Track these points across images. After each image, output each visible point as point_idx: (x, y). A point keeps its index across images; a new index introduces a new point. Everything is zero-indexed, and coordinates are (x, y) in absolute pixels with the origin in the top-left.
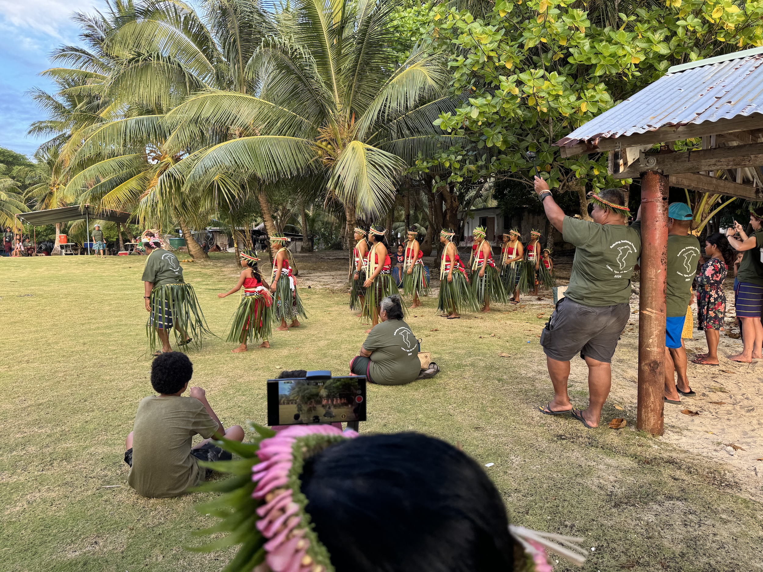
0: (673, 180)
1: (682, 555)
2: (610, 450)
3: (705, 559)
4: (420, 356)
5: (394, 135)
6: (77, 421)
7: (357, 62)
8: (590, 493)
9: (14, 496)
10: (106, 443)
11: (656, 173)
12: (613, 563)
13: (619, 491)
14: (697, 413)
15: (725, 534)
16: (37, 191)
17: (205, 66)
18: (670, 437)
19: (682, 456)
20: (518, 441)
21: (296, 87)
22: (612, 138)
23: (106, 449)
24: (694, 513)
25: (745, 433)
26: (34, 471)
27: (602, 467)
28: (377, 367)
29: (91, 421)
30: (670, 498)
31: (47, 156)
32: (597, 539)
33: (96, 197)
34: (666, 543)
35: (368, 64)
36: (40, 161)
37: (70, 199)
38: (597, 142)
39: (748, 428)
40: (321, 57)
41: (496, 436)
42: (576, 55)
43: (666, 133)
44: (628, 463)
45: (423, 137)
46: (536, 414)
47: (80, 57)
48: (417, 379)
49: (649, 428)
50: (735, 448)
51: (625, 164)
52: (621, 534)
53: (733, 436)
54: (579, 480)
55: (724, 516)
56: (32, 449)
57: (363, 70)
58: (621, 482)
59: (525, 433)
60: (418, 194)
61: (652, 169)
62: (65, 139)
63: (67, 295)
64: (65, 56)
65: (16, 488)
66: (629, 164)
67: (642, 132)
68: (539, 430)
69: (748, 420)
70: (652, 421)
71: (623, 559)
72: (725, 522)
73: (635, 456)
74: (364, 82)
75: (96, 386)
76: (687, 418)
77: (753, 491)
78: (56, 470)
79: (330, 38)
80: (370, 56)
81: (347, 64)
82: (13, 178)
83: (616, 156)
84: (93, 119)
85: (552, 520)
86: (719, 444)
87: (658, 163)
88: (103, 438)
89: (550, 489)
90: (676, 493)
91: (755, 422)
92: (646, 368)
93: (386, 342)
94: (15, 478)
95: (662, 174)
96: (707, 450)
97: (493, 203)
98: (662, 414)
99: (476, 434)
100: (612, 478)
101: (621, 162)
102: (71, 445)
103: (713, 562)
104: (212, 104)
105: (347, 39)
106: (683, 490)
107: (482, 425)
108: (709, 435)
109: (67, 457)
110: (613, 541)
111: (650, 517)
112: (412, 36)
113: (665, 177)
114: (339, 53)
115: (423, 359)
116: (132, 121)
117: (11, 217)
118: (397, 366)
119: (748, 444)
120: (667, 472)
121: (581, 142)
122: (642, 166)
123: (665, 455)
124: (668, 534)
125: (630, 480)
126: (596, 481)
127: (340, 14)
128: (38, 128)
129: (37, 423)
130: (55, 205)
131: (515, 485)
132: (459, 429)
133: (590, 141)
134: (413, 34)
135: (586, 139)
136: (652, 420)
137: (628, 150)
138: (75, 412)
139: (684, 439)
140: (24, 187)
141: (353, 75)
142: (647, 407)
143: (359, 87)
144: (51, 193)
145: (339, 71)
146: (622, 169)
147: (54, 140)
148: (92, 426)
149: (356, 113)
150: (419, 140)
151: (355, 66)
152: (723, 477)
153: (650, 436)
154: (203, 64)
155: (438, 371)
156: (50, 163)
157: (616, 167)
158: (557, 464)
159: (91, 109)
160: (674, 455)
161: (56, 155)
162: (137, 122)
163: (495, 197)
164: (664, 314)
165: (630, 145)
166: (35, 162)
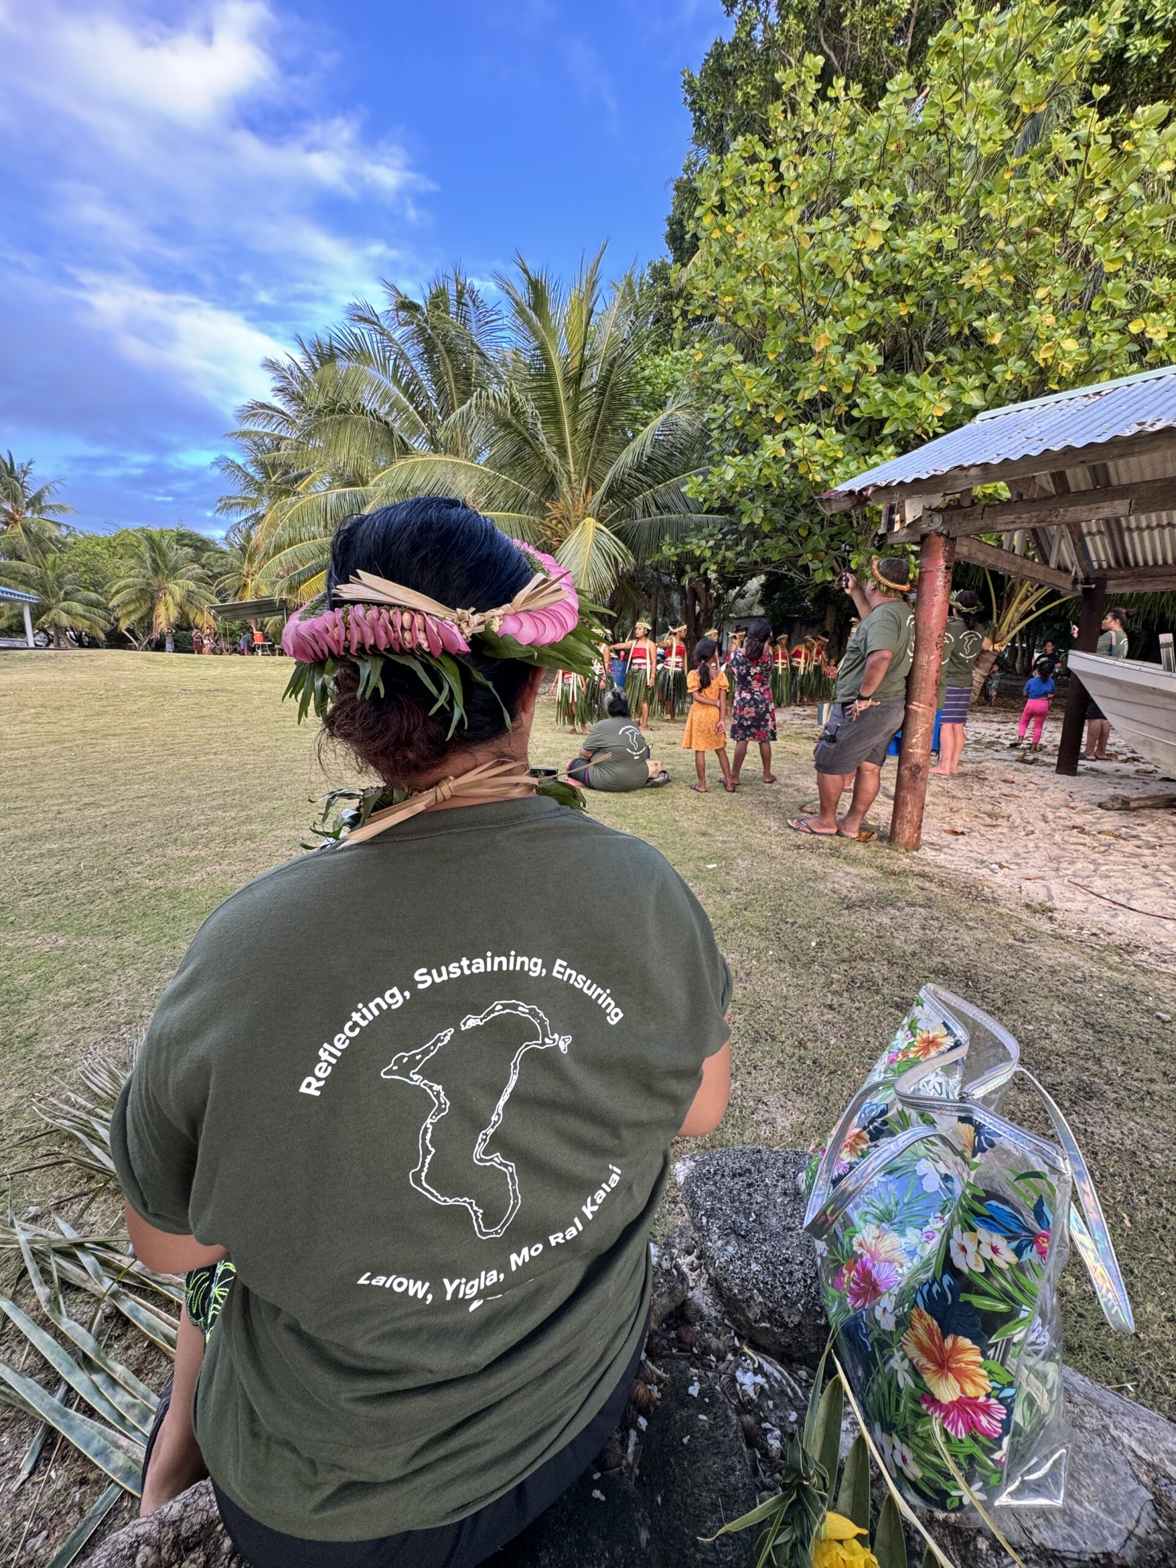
0: (963, 549)
1: (914, 954)
2: (854, 860)
3: (939, 959)
4: (649, 763)
5: (639, 514)
6: (264, 808)
7: (597, 419)
8: (820, 894)
9: (194, 868)
10: (293, 827)
11: (940, 534)
12: (834, 957)
13: (854, 896)
14: (962, 833)
15: (968, 939)
16: (228, 581)
17: (417, 426)
18: (927, 853)
19: (937, 870)
20: (748, 848)
21: (520, 449)
22: (887, 487)
23: (293, 833)
24: (937, 919)
25: (1017, 855)
26: (216, 847)
27: (840, 874)
28: (597, 771)
29: (279, 808)
30: (911, 905)
31: (238, 540)
32: (820, 935)
33: (293, 589)
34: (897, 943)
35: (610, 422)
36: (231, 545)
37: (265, 592)
38: (870, 492)
39: (1021, 850)
40: (551, 414)
41: (724, 842)
42: (862, 406)
43: (955, 478)
44: (870, 872)
45: (674, 517)
46: (774, 826)
47: (273, 417)
48: (643, 787)
49: (903, 841)
50: (1001, 867)
51: (902, 521)
52: (848, 932)
53: (1003, 856)
54: (811, 884)
55: (970, 924)
56: (214, 829)
57: (604, 430)
58: (859, 889)
59: (758, 840)
60: (669, 596)
61: (936, 531)
62: (258, 519)
63: (260, 692)
64: (254, 415)
65: (196, 861)
66: (908, 522)
67: (925, 476)
68: (773, 839)
69: (1023, 843)
70: (907, 834)
71: (846, 954)
72: (971, 929)
73: (880, 868)
74: (605, 447)
75: (287, 778)
76: (953, 837)
77: (1013, 907)
78: (238, 848)
79: (566, 390)
80: (613, 412)
81: (583, 424)
82: (203, 566)
83: (891, 510)
84: (288, 493)
85: (773, 916)
86: (983, 862)
87: (944, 522)
88: (291, 822)
89: (775, 889)
90: (920, 900)
91: (1031, 845)
92: (906, 773)
93: (608, 741)
94: (195, 853)
95: (947, 536)
96: (969, 867)
97: (759, 611)
98: (920, 827)
99: (702, 839)
100: (849, 884)
101: (897, 517)
102: (258, 827)
103: (947, 962)
104: (423, 470)
105: (586, 390)
106: (929, 899)
107: (711, 831)
108: (974, 855)
109: (251, 837)
110: (838, 938)
111: (886, 920)
112: (667, 390)
113: (951, 540)
114: (575, 409)
115: (652, 767)
116: (333, 495)
117: (202, 612)
118: (620, 769)
119: (1018, 864)
120: (913, 882)
121: (851, 493)
122: (924, 527)
123: (916, 869)
124: (901, 935)
125: (869, 886)
126: (830, 886)
127: (578, 357)
128: (227, 506)
129: (223, 807)
130: (249, 598)
131: (736, 885)
132: (683, 834)
133: (860, 492)
134: (669, 387)
135: (857, 489)
136: (906, 832)
137: (907, 503)
138: (262, 799)
139: (942, 856)
140: (214, 577)
141: (592, 437)
142: (902, 818)
143: (598, 452)
144: (245, 585)
145: (574, 432)
146: (897, 527)
147: (246, 520)
148: (279, 813)
149: (594, 485)
150: (669, 521)
151: (595, 425)
152: (980, 893)
153: (903, 850)
154: (414, 423)
155: (668, 781)
156: (243, 549)
157: (891, 523)
158: (789, 869)
159: (286, 482)
160: (927, 869)
161: (248, 538)
162: (338, 496)
163: (761, 603)
164: (934, 710)
165: (909, 496)
166: (226, 548)
